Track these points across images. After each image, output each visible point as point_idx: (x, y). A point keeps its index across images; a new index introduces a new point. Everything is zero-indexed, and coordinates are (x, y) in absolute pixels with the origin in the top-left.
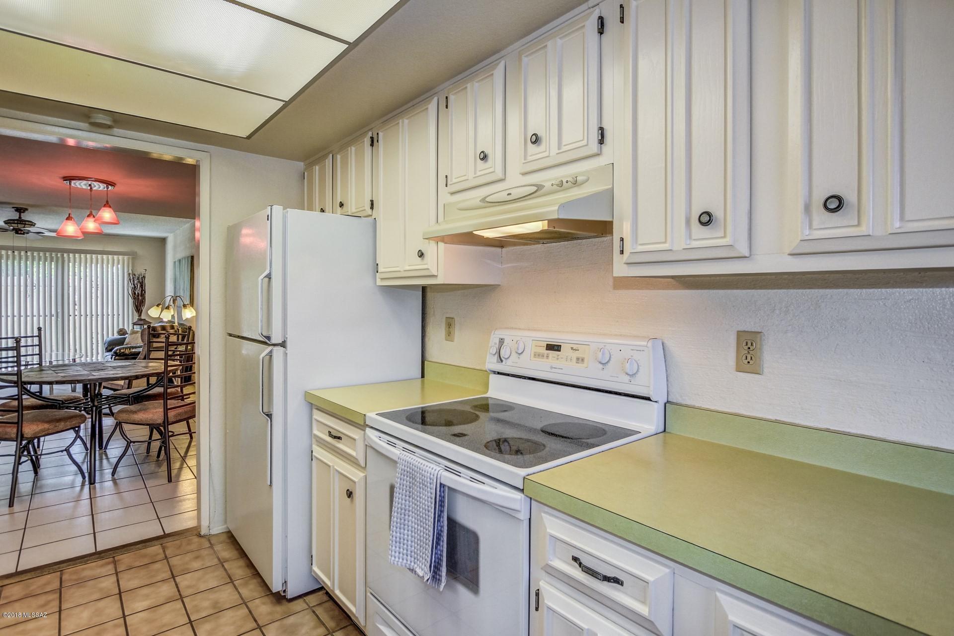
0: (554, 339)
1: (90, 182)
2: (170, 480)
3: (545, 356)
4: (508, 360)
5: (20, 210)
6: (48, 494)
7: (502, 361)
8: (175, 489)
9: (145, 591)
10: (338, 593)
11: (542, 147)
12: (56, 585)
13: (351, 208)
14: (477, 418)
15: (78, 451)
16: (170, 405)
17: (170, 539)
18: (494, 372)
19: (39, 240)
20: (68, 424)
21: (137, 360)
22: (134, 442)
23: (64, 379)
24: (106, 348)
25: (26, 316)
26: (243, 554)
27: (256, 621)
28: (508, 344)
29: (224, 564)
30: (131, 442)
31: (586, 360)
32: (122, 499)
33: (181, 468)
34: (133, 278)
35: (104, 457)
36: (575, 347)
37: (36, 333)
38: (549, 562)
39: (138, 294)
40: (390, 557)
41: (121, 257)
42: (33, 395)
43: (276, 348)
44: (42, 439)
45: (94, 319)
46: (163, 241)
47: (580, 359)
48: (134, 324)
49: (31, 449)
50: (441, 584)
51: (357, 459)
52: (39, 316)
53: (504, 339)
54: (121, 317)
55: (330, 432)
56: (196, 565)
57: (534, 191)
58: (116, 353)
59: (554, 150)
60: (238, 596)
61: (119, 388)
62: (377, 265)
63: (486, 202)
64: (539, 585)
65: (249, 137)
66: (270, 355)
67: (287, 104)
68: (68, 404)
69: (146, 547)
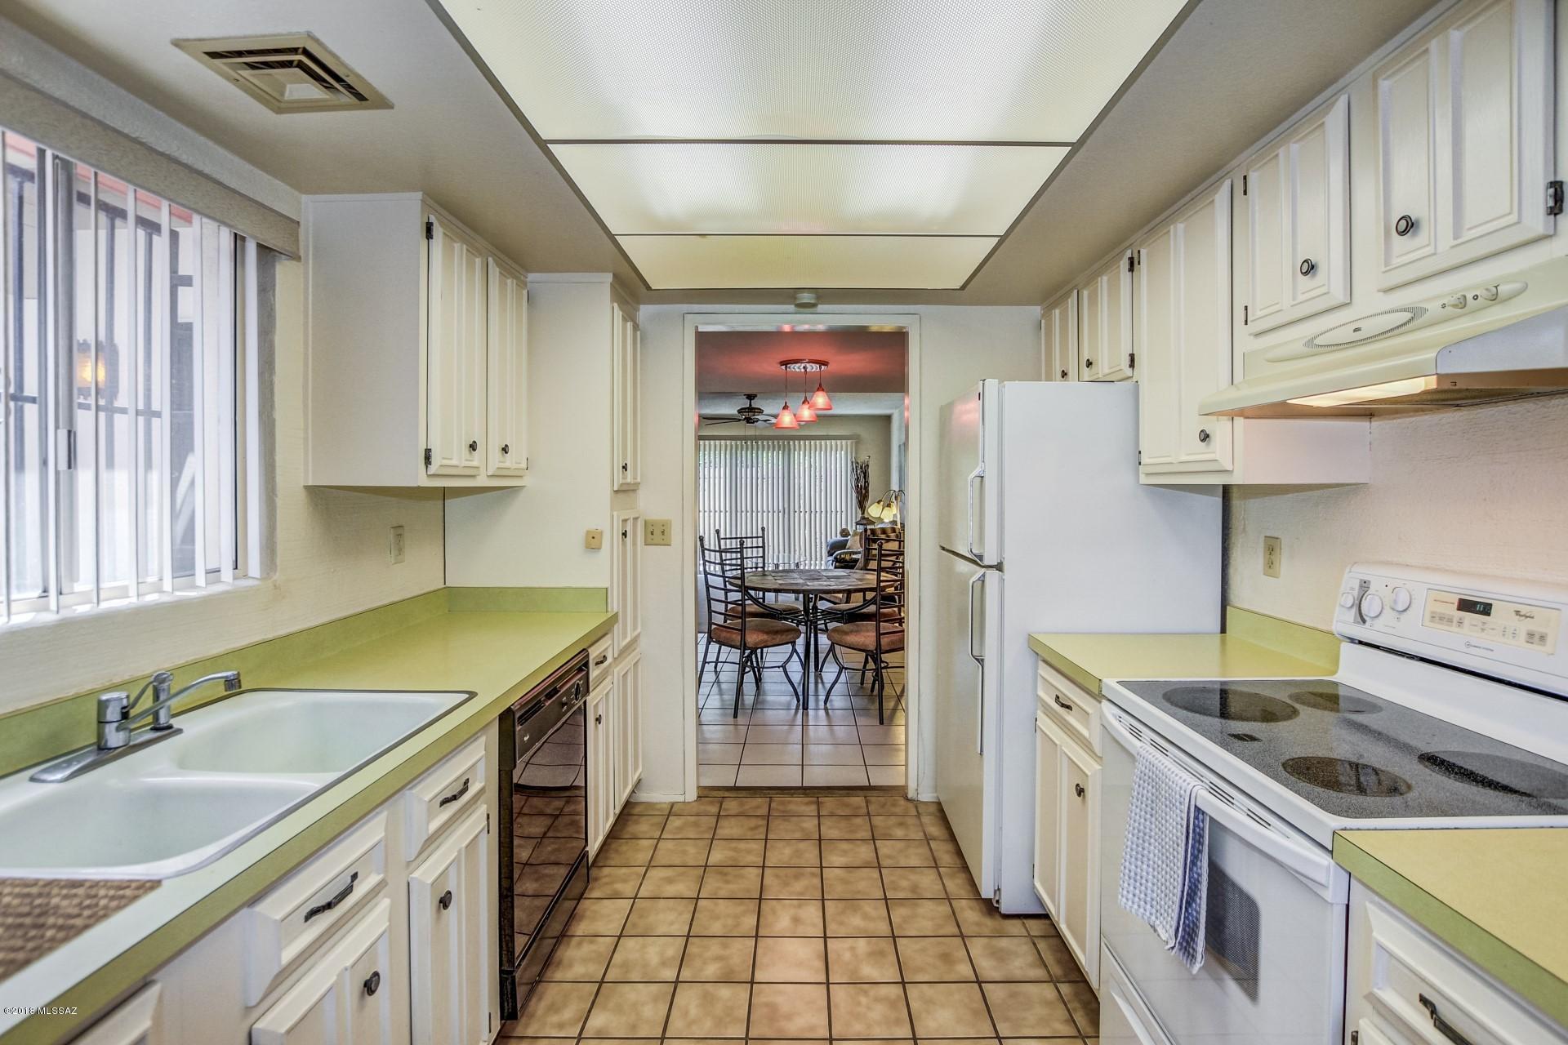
0: (1477, 591)
1: (803, 365)
2: (881, 723)
3: (1455, 620)
4: (1377, 621)
5: (751, 397)
6: (770, 712)
7: (1364, 621)
8: (887, 734)
9: (845, 846)
10: (1063, 927)
11: (1423, 236)
12: (764, 811)
13: (1103, 368)
14: (1294, 713)
15: (795, 669)
16: (884, 628)
17: (875, 793)
18: (1352, 640)
19: (767, 427)
20: (785, 638)
21: (853, 571)
22: (846, 669)
23: (782, 587)
24: (828, 552)
25: (757, 512)
26: (952, 838)
27: (959, 927)
28: (1377, 591)
29: (931, 842)
30: (843, 668)
31: (1550, 640)
32: (832, 732)
33: (895, 710)
34: (856, 467)
35: (820, 681)
36: (1524, 610)
37: (760, 534)
38: (1376, 991)
39: (861, 486)
40: (1120, 897)
41: (844, 442)
42: (755, 600)
43: (989, 572)
44: (765, 650)
45: (818, 515)
46: (887, 419)
47: (1537, 637)
48: (857, 523)
49: (754, 660)
50: (1194, 963)
51: (1090, 742)
52: (768, 512)
53: (1369, 581)
54: (844, 514)
55: (1058, 697)
56: (899, 833)
57: (1407, 319)
58: (836, 558)
59: (1446, 240)
60: (941, 886)
61: (837, 601)
62: (1140, 452)
63: (1314, 346)
64: (1358, 1026)
65: (963, 287)
66: (982, 580)
67: (1002, 239)
68: (786, 614)
69: (848, 796)
